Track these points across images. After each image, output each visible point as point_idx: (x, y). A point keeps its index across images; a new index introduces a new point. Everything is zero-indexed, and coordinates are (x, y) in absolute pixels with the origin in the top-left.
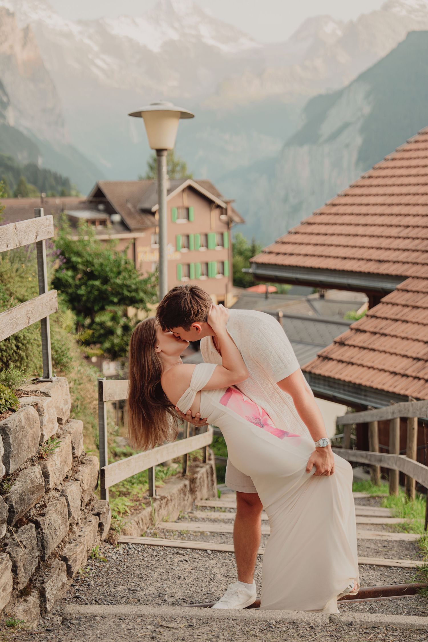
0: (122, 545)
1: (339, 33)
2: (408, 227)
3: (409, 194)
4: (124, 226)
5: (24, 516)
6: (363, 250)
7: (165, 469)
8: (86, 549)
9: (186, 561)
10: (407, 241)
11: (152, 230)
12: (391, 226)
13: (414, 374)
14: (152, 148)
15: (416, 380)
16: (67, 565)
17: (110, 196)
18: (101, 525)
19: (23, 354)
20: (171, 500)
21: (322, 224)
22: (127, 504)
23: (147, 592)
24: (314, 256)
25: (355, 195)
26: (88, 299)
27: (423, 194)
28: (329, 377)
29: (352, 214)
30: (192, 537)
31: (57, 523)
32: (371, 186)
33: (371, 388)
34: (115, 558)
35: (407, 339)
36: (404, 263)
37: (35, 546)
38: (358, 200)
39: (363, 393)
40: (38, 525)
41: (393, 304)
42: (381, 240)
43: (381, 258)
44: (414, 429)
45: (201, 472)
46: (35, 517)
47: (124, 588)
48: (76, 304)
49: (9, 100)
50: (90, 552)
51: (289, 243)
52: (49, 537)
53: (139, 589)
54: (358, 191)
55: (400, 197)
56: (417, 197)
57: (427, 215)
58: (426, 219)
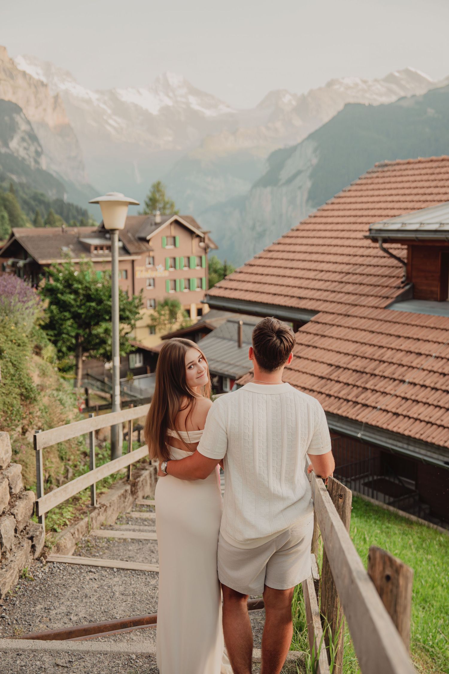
0: (49, 564)
1: (294, 103)
2: (322, 271)
3: (325, 245)
4: (126, 251)
6: (288, 288)
8: (16, 571)
9: (95, 579)
10: (321, 282)
11: (147, 254)
12: (310, 270)
13: (318, 390)
15: (320, 395)
18: (33, 547)
20: (110, 506)
21: (260, 266)
22: (68, 516)
23: (58, 611)
24: (252, 291)
25: (286, 244)
26: (86, 316)
27: (335, 246)
29: (283, 259)
30: (116, 544)
32: (298, 237)
34: (40, 577)
35: (316, 361)
36: (317, 300)
38: (288, 248)
41: (308, 333)
42: (302, 280)
43: (301, 295)
45: (144, 475)
47: (42, 606)
49: (42, 150)
50: (21, 572)
51: (235, 280)
53: (52, 608)
54: (288, 241)
55: (318, 247)
56: (330, 248)
57: (336, 263)
58: (335, 265)
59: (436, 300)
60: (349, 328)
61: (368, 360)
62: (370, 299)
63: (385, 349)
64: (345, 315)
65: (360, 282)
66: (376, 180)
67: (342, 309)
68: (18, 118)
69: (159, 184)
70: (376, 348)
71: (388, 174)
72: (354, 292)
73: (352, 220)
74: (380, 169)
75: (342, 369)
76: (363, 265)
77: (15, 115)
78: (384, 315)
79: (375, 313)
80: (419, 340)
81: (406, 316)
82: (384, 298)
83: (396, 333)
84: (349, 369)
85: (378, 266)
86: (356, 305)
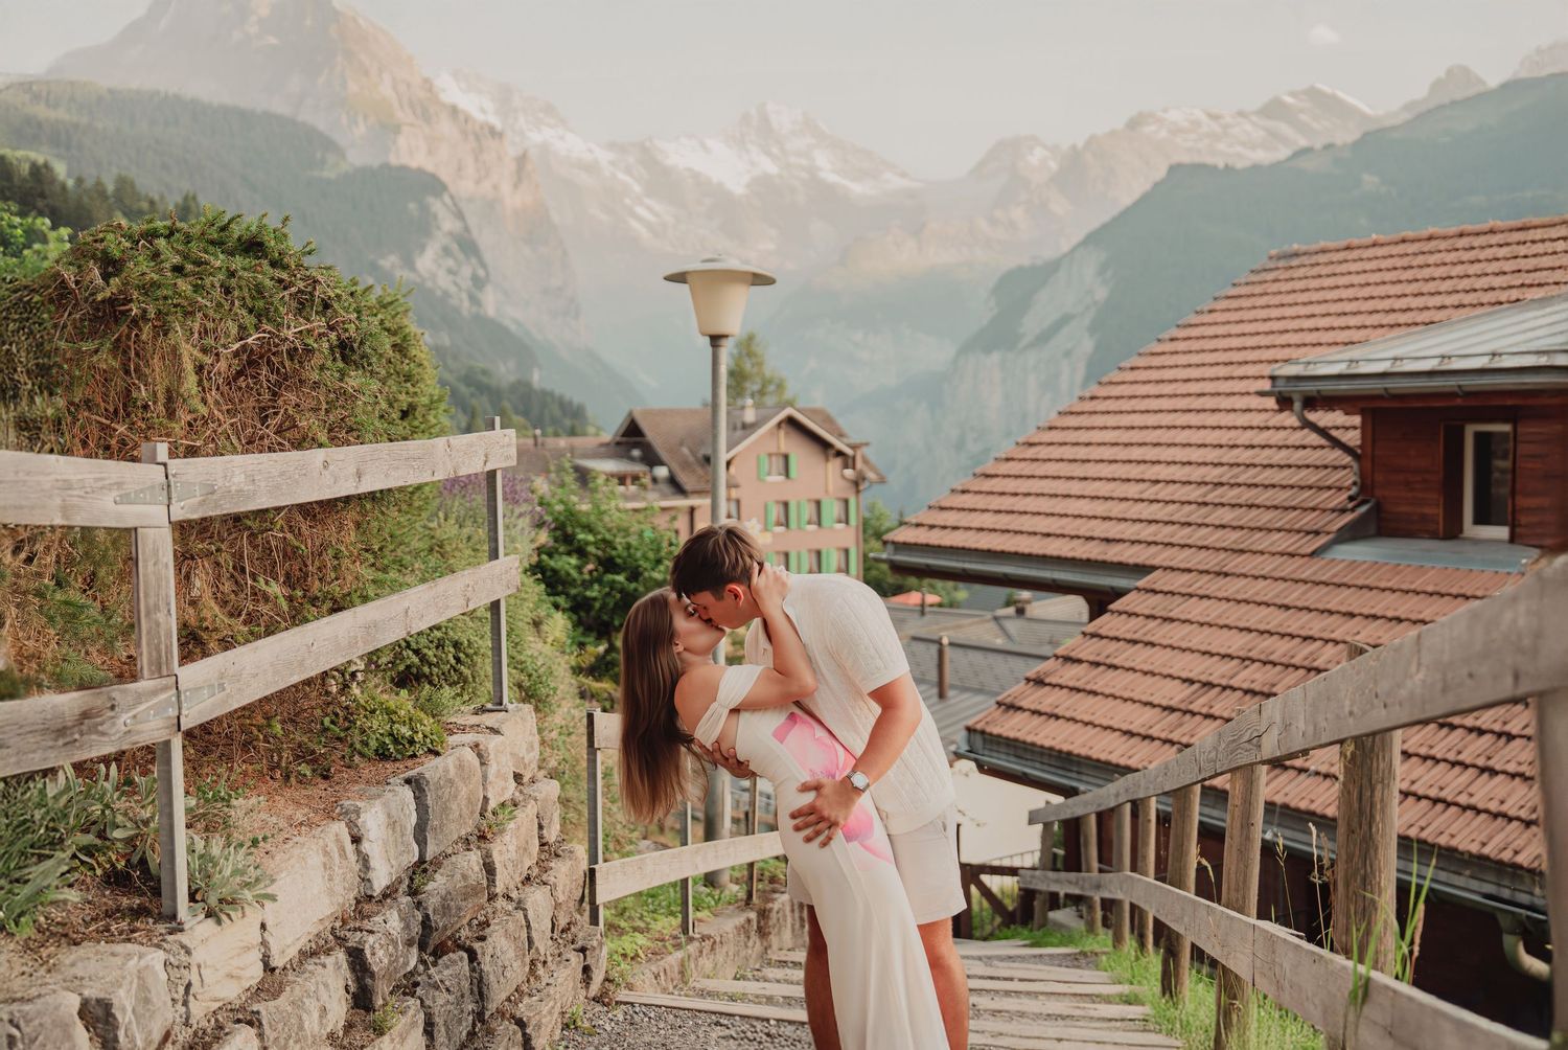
0: (623, 1007)
1: (1054, 165)
2: (1157, 482)
3: (1160, 427)
4: (676, 486)
5: (449, 938)
6: (1079, 521)
7: (716, 893)
8: (557, 1010)
9: (732, 1038)
10: (1156, 506)
12: (1129, 480)
13: (1163, 735)
14: (704, 334)
15: (1167, 746)
16: (524, 1034)
17: (651, 435)
18: (586, 970)
19: (466, 672)
20: (721, 942)
21: (1009, 476)
22: (640, 943)
24: (995, 530)
25: (1068, 428)
26: (604, 606)
27: (1183, 428)
28: (1016, 740)
29: (1062, 460)
30: (752, 1001)
31: (508, 956)
32: (1095, 413)
33: (1088, 758)
34: (609, 1028)
35: (1153, 674)
36: (1149, 544)
37: (467, 993)
38: (1072, 436)
39: (1075, 769)
40: (472, 956)
41: (1130, 615)
42: (1110, 504)
43: (1110, 535)
44: (1149, 821)
45: (780, 901)
46: (468, 943)
48: (582, 614)
49: (487, 274)
50: (567, 1016)
51: (952, 509)
52: (492, 978)
54: (1072, 421)
55: (1145, 432)
56: (1173, 432)
57: (1190, 463)
58: (1187, 469)
59: (1434, 536)
60: (1228, 600)
61: (1279, 668)
62: (1276, 536)
63: (1319, 644)
64: (1218, 574)
65: (1249, 502)
66: (1275, 287)
67: (1211, 561)
68: (436, 206)
69: (751, 338)
70: (1298, 640)
71: (1301, 272)
72: (1234, 524)
73: (1222, 371)
74: (1281, 264)
75: (1217, 689)
76: (1255, 466)
77: (430, 200)
78: (1310, 570)
79: (1289, 567)
80: (1399, 620)
81: (1365, 571)
82: (1308, 533)
83: (1343, 609)
84: (1234, 689)
85: (1290, 466)
86: (1242, 551)
